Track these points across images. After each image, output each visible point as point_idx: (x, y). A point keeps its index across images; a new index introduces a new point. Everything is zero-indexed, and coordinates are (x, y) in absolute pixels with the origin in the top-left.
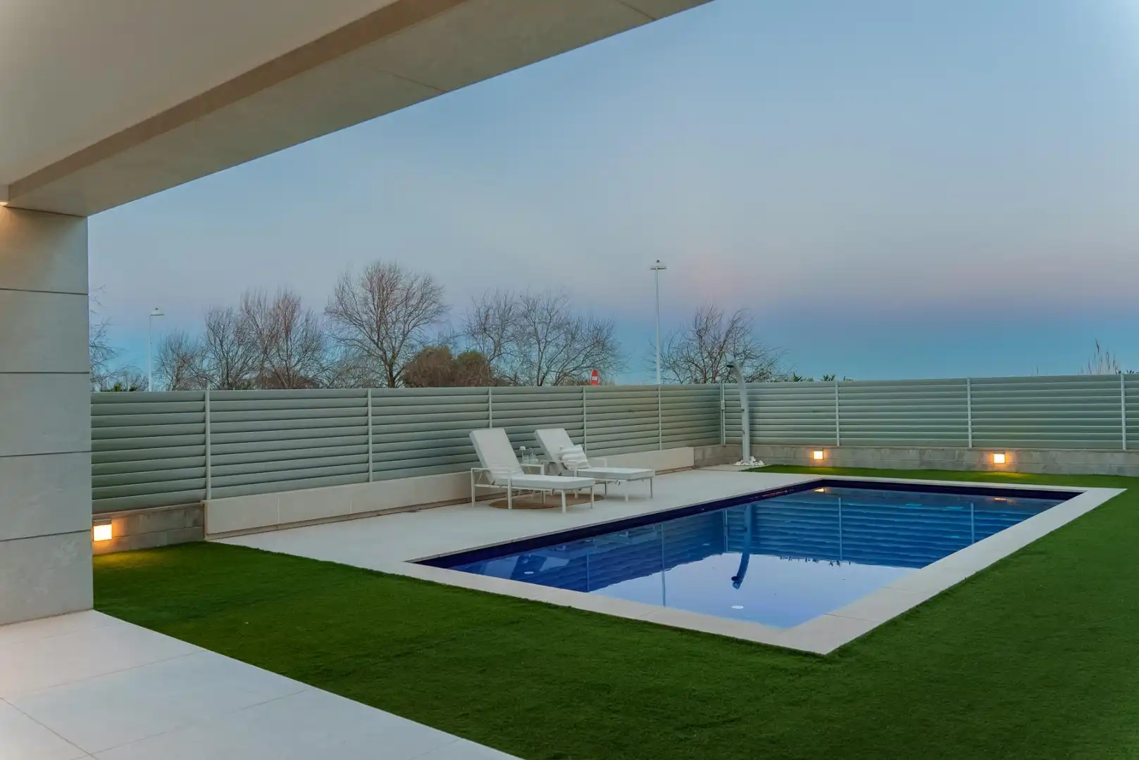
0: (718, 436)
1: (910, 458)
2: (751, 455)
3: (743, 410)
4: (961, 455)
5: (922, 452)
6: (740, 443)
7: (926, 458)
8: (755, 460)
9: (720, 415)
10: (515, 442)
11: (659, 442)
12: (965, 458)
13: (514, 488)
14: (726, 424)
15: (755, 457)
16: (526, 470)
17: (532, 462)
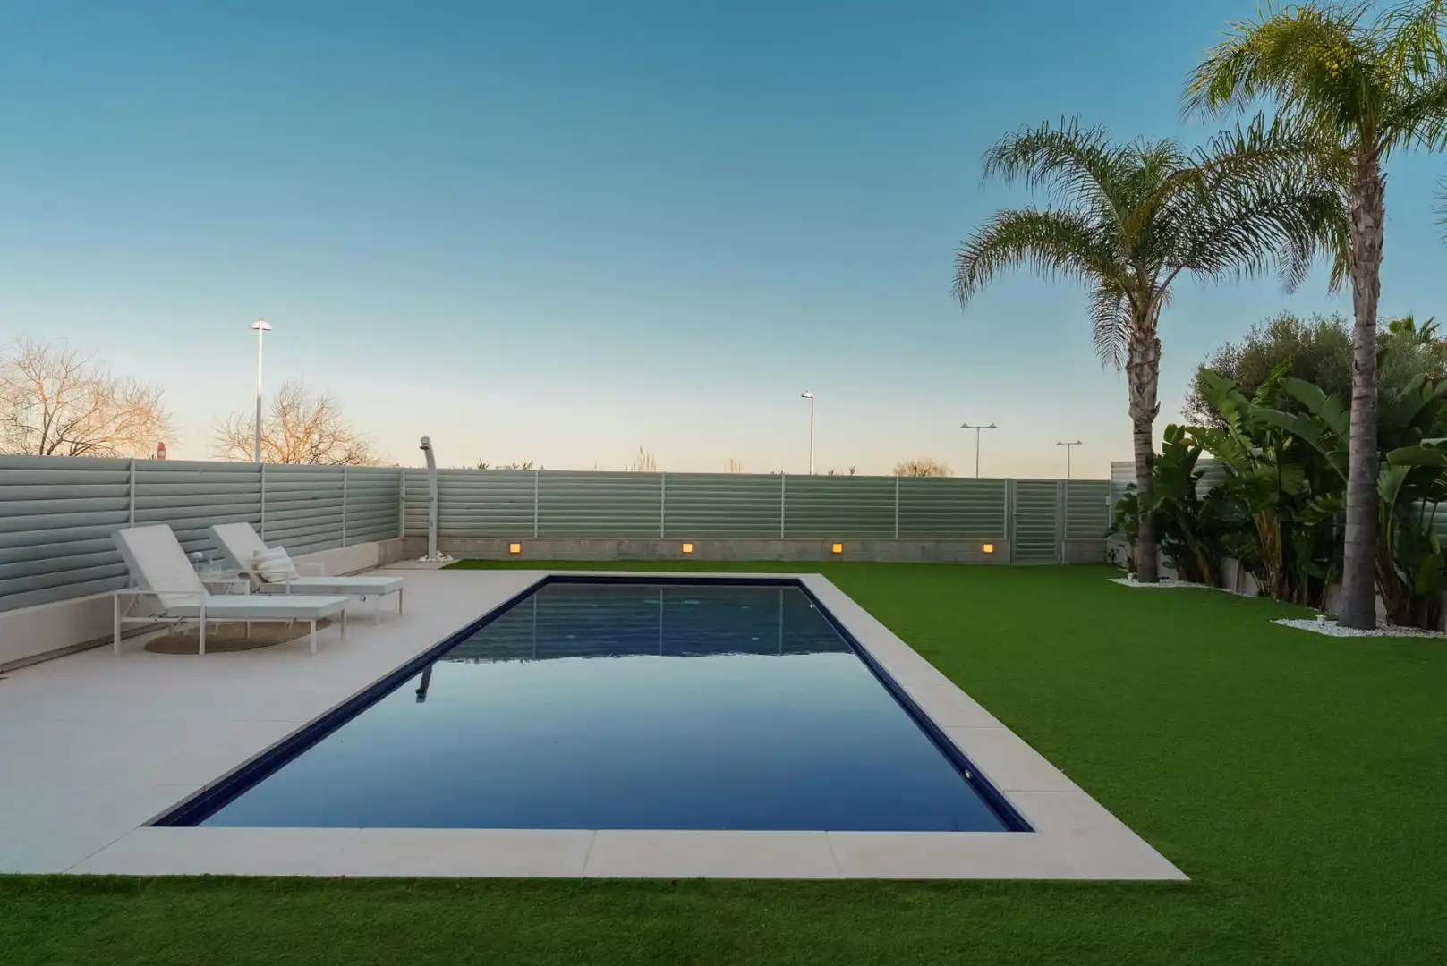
0: (397, 529)
1: (608, 549)
2: (437, 549)
3: (432, 499)
4: (655, 545)
5: (620, 543)
6: (426, 536)
7: (623, 548)
8: (441, 555)
9: (399, 505)
10: (187, 542)
11: (341, 538)
12: (658, 548)
13: (208, 620)
14: (406, 514)
15: (442, 552)
16: (213, 589)
17: (215, 575)
